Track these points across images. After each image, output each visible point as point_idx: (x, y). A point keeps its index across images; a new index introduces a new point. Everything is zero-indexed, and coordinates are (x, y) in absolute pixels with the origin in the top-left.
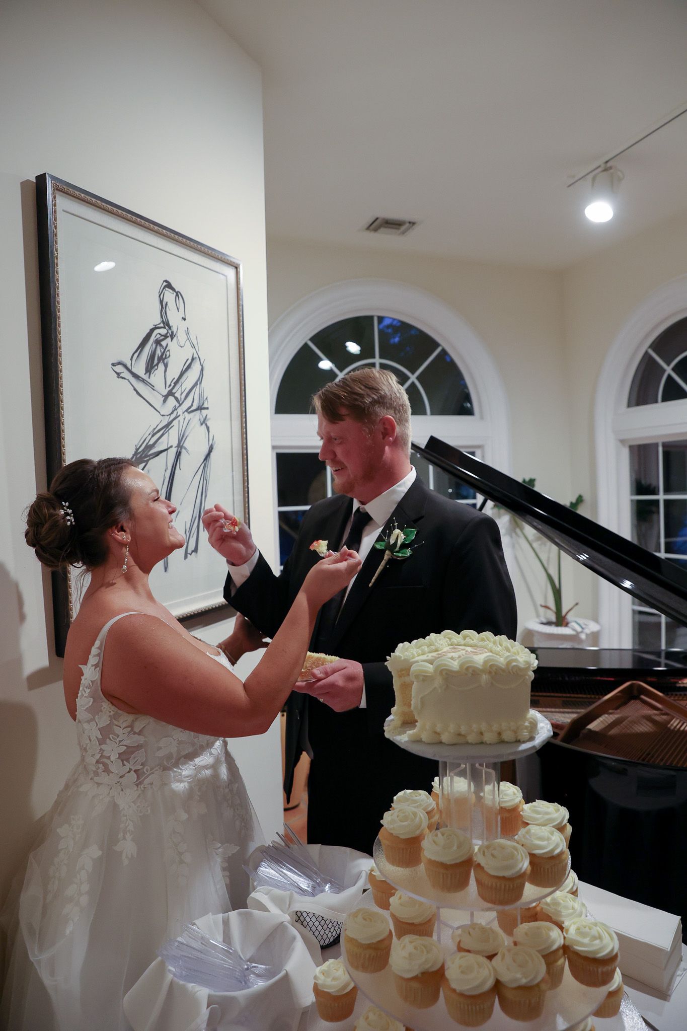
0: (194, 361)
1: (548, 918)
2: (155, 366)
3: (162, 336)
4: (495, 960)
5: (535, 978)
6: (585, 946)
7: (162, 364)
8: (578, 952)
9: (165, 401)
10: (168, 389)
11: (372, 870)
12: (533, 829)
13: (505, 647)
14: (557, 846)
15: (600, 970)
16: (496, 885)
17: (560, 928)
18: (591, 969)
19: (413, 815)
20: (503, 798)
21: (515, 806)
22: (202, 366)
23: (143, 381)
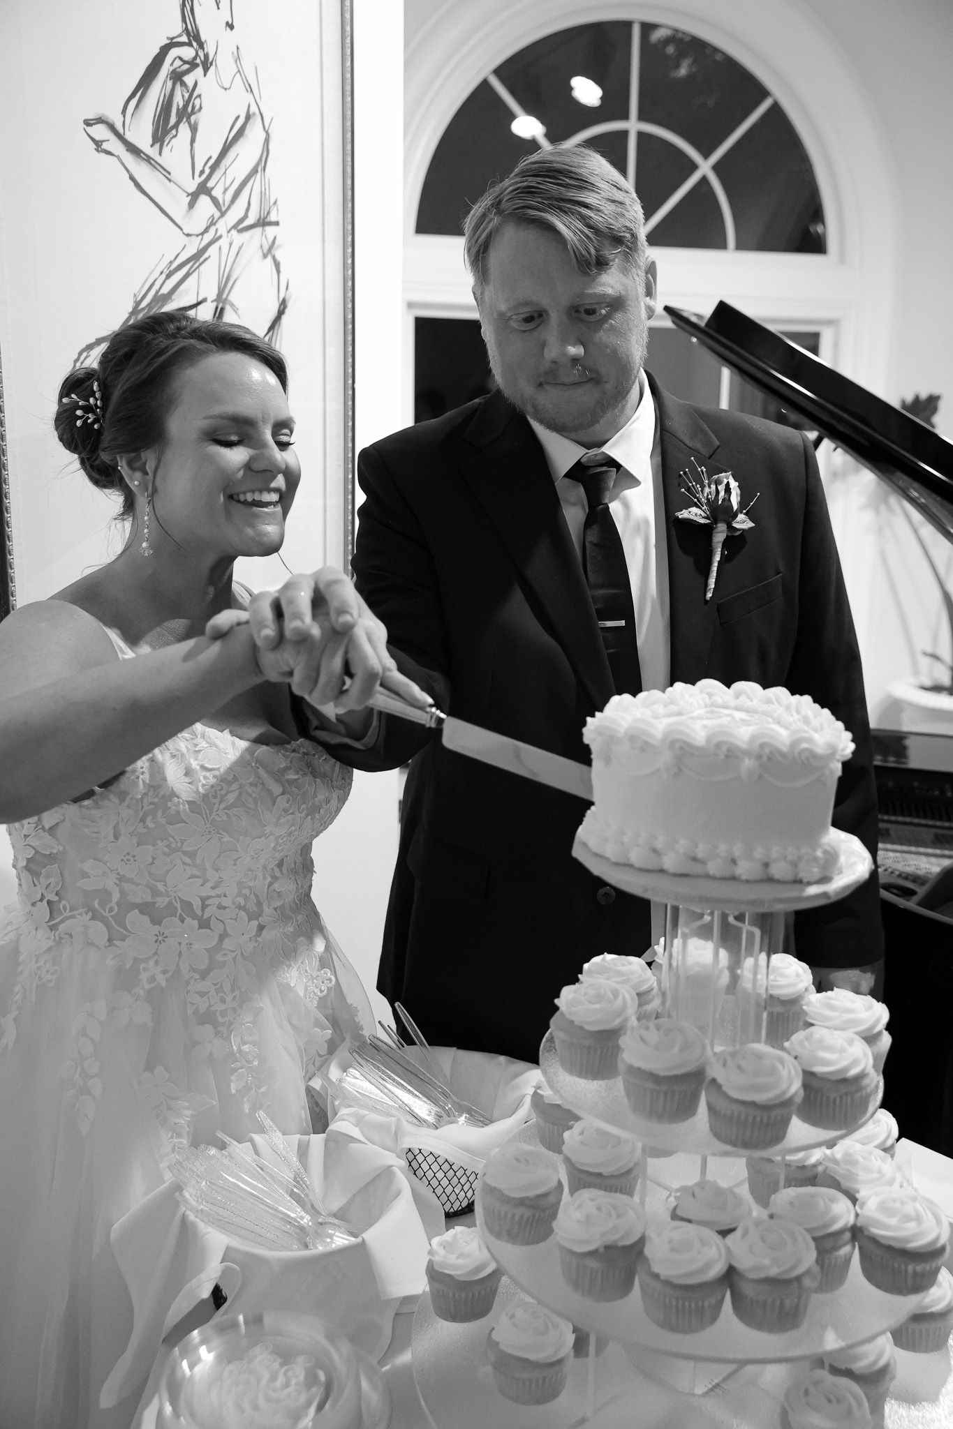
0: (251, 121)
1: (835, 1184)
2: (172, 128)
3: (185, 62)
4: (730, 1239)
5: (794, 1267)
6: (889, 1228)
7: (186, 124)
8: (877, 1238)
9: (191, 205)
10: (198, 180)
11: (538, 1087)
12: (818, 1032)
13: (803, 717)
14: (855, 1062)
15: (910, 1268)
16: (739, 1115)
17: (851, 1200)
18: (896, 1265)
19: (613, 994)
20: (775, 981)
21: (797, 995)
22: (267, 133)
23: (148, 160)
